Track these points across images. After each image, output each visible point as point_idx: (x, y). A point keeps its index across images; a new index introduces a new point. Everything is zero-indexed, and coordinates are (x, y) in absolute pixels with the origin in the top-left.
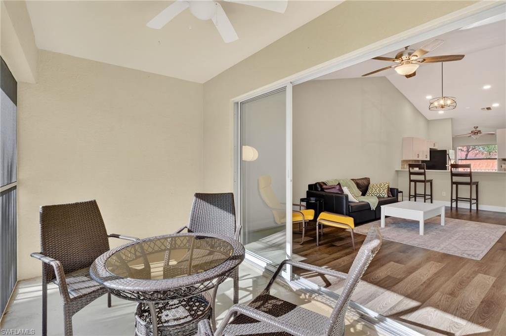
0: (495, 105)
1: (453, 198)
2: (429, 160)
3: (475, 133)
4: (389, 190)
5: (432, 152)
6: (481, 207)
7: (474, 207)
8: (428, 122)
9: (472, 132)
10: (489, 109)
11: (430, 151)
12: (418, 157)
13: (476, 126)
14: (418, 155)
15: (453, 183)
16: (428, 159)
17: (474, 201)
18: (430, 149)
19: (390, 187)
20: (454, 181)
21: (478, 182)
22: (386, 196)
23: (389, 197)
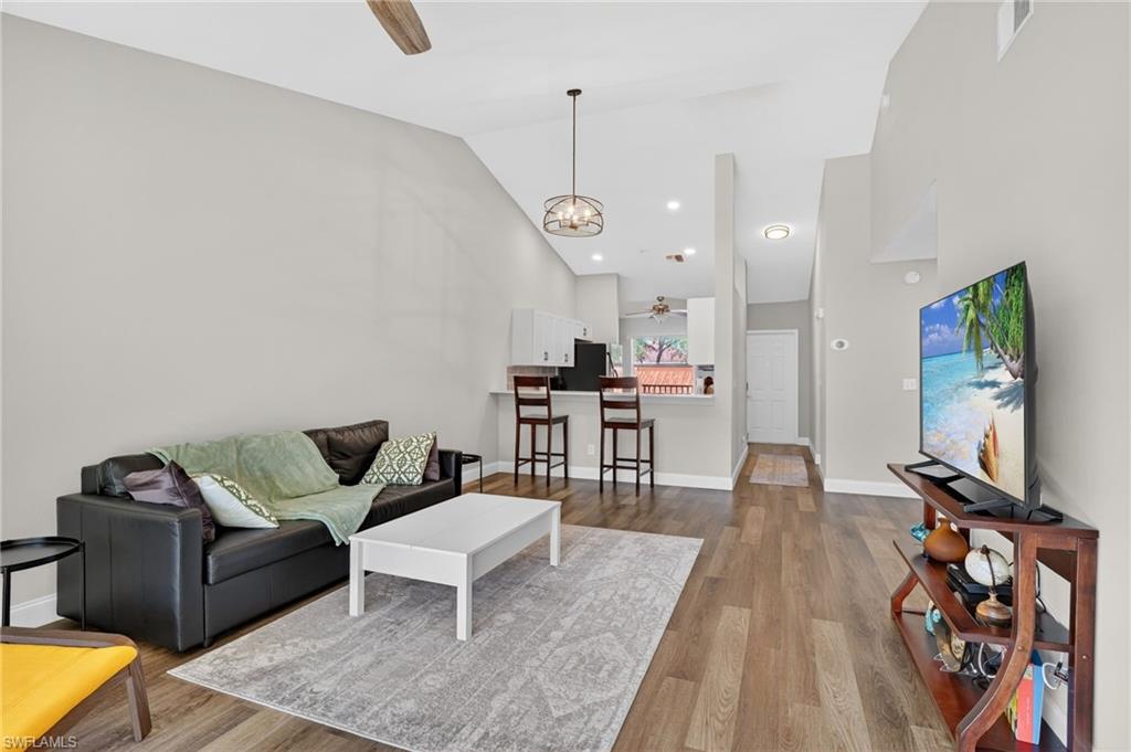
0: (689, 252)
1: (605, 463)
2: (573, 365)
3: (659, 310)
4: (436, 456)
5: (582, 348)
6: (660, 479)
7: (645, 480)
8: (576, 279)
9: (654, 308)
10: (679, 258)
11: (576, 346)
12: (546, 359)
13: (661, 295)
14: (546, 354)
15: (605, 425)
16: (571, 364)
17: (645, 467)
18: (576, 340)
19: (441, 446)
20: (606, 419)
21: (652, 421)
22: (418, 479)
23: (426, 480)
